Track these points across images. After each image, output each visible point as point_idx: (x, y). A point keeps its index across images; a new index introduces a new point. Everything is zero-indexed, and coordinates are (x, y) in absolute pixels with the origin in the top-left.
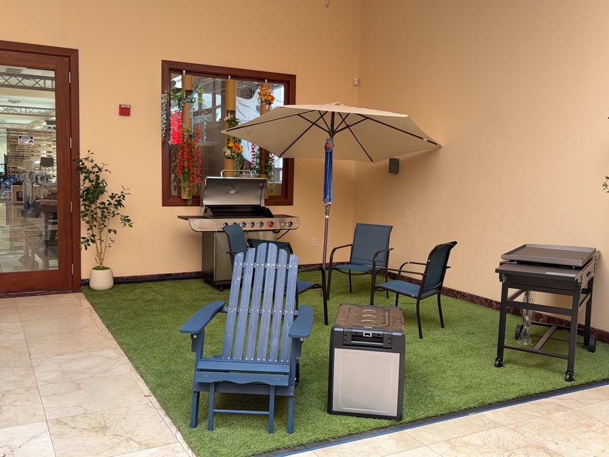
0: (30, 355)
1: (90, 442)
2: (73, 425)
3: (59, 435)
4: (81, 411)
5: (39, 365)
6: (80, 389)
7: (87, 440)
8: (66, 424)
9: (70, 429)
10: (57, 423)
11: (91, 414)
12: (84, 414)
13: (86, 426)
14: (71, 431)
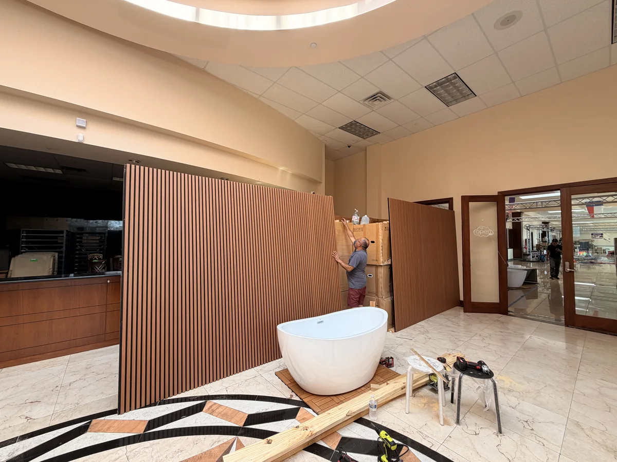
0: (579, 370)
1: (597, 454)
2: (588, 433)
3: (574, 433)
4: (602, 428)
5: (582, 380)
6: (610, 412)
7: (595, 451)
8: (583, 429)
9: (585, 435)
10: (575, 424)
11: (610, 435)
12: (603, 431)
13: (600, 440)
14: (584, 436)
